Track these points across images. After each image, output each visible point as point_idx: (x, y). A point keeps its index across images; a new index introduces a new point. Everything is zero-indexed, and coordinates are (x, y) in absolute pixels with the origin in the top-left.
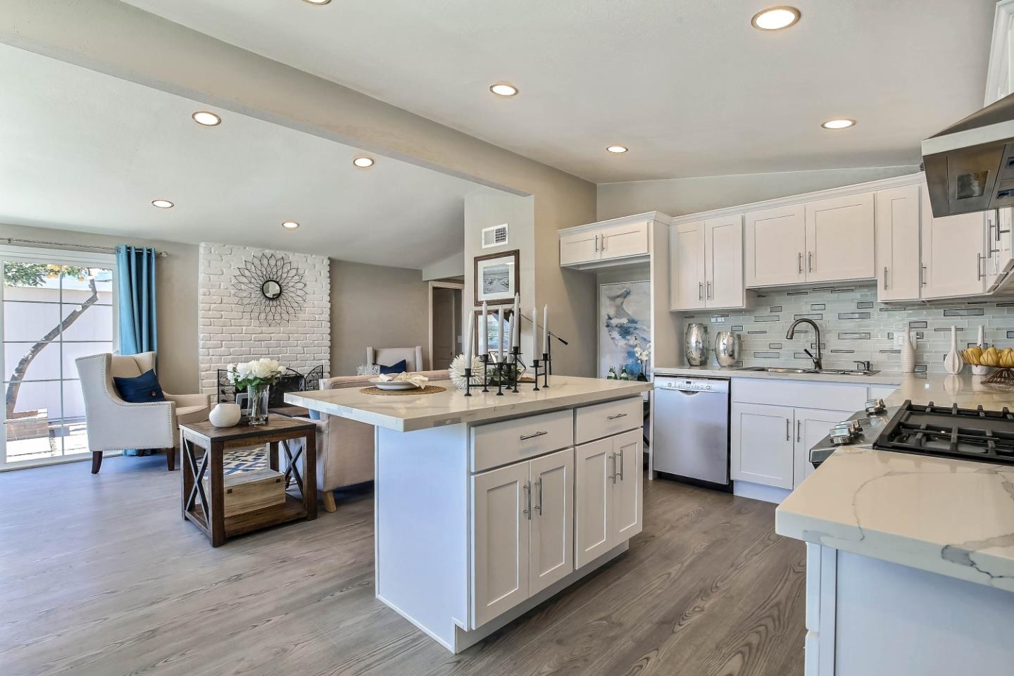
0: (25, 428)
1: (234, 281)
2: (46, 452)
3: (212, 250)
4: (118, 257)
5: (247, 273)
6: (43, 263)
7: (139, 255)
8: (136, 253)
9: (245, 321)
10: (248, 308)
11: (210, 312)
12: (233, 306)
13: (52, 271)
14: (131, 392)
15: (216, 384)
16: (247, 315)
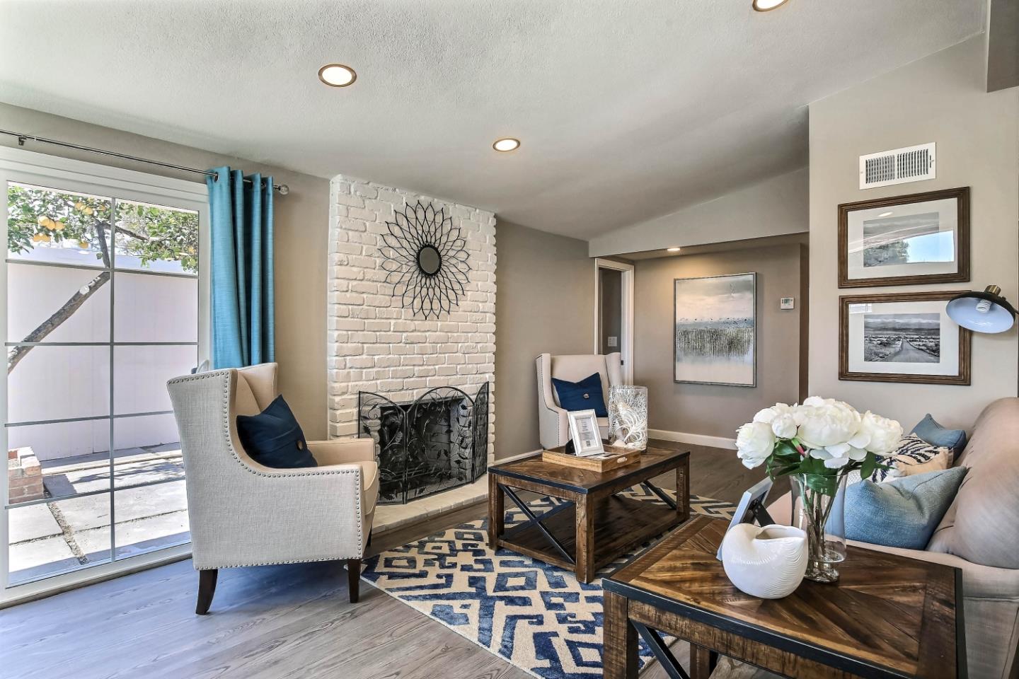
1: (380, 243)
3: (352, 190)
4: (211, 190)
5: (396, 230)
7: (248, 188)
8: (245, 183)
9: (394, 311)
10: (401, 289)
11: (348, 294)
12: (379, 285)
15: (356, 417)
16: (397, 302)
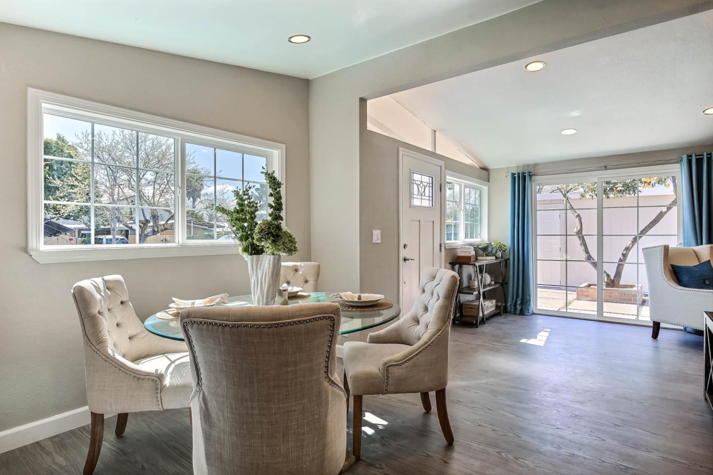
0: (625, 296)
2: (633, 315)
4: (681, 165)
6: (640, 177)
7: (699, 162)
13: (645, 182)
14: (685, 278)
